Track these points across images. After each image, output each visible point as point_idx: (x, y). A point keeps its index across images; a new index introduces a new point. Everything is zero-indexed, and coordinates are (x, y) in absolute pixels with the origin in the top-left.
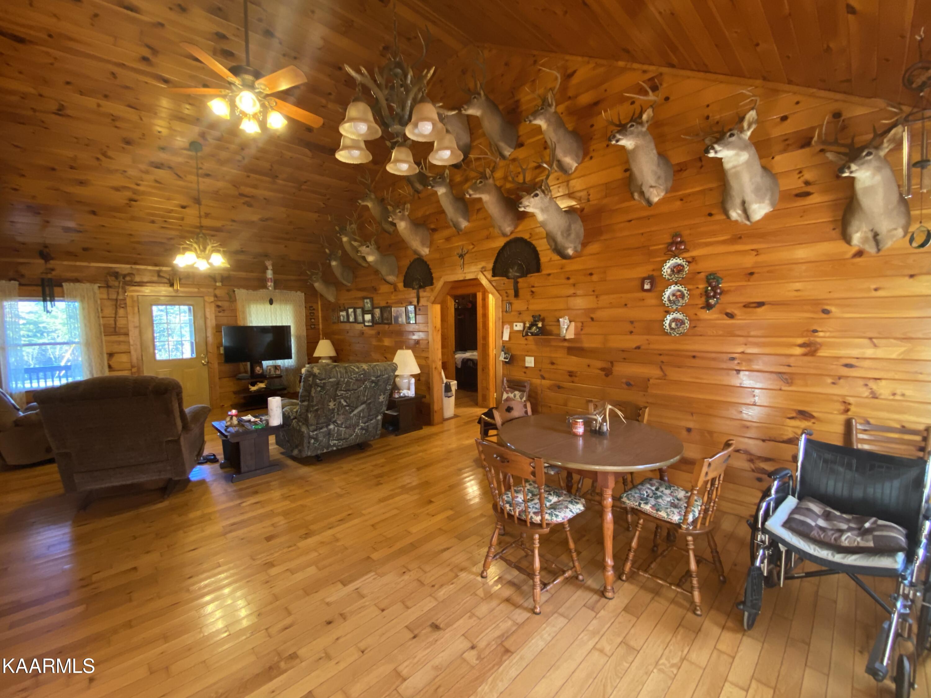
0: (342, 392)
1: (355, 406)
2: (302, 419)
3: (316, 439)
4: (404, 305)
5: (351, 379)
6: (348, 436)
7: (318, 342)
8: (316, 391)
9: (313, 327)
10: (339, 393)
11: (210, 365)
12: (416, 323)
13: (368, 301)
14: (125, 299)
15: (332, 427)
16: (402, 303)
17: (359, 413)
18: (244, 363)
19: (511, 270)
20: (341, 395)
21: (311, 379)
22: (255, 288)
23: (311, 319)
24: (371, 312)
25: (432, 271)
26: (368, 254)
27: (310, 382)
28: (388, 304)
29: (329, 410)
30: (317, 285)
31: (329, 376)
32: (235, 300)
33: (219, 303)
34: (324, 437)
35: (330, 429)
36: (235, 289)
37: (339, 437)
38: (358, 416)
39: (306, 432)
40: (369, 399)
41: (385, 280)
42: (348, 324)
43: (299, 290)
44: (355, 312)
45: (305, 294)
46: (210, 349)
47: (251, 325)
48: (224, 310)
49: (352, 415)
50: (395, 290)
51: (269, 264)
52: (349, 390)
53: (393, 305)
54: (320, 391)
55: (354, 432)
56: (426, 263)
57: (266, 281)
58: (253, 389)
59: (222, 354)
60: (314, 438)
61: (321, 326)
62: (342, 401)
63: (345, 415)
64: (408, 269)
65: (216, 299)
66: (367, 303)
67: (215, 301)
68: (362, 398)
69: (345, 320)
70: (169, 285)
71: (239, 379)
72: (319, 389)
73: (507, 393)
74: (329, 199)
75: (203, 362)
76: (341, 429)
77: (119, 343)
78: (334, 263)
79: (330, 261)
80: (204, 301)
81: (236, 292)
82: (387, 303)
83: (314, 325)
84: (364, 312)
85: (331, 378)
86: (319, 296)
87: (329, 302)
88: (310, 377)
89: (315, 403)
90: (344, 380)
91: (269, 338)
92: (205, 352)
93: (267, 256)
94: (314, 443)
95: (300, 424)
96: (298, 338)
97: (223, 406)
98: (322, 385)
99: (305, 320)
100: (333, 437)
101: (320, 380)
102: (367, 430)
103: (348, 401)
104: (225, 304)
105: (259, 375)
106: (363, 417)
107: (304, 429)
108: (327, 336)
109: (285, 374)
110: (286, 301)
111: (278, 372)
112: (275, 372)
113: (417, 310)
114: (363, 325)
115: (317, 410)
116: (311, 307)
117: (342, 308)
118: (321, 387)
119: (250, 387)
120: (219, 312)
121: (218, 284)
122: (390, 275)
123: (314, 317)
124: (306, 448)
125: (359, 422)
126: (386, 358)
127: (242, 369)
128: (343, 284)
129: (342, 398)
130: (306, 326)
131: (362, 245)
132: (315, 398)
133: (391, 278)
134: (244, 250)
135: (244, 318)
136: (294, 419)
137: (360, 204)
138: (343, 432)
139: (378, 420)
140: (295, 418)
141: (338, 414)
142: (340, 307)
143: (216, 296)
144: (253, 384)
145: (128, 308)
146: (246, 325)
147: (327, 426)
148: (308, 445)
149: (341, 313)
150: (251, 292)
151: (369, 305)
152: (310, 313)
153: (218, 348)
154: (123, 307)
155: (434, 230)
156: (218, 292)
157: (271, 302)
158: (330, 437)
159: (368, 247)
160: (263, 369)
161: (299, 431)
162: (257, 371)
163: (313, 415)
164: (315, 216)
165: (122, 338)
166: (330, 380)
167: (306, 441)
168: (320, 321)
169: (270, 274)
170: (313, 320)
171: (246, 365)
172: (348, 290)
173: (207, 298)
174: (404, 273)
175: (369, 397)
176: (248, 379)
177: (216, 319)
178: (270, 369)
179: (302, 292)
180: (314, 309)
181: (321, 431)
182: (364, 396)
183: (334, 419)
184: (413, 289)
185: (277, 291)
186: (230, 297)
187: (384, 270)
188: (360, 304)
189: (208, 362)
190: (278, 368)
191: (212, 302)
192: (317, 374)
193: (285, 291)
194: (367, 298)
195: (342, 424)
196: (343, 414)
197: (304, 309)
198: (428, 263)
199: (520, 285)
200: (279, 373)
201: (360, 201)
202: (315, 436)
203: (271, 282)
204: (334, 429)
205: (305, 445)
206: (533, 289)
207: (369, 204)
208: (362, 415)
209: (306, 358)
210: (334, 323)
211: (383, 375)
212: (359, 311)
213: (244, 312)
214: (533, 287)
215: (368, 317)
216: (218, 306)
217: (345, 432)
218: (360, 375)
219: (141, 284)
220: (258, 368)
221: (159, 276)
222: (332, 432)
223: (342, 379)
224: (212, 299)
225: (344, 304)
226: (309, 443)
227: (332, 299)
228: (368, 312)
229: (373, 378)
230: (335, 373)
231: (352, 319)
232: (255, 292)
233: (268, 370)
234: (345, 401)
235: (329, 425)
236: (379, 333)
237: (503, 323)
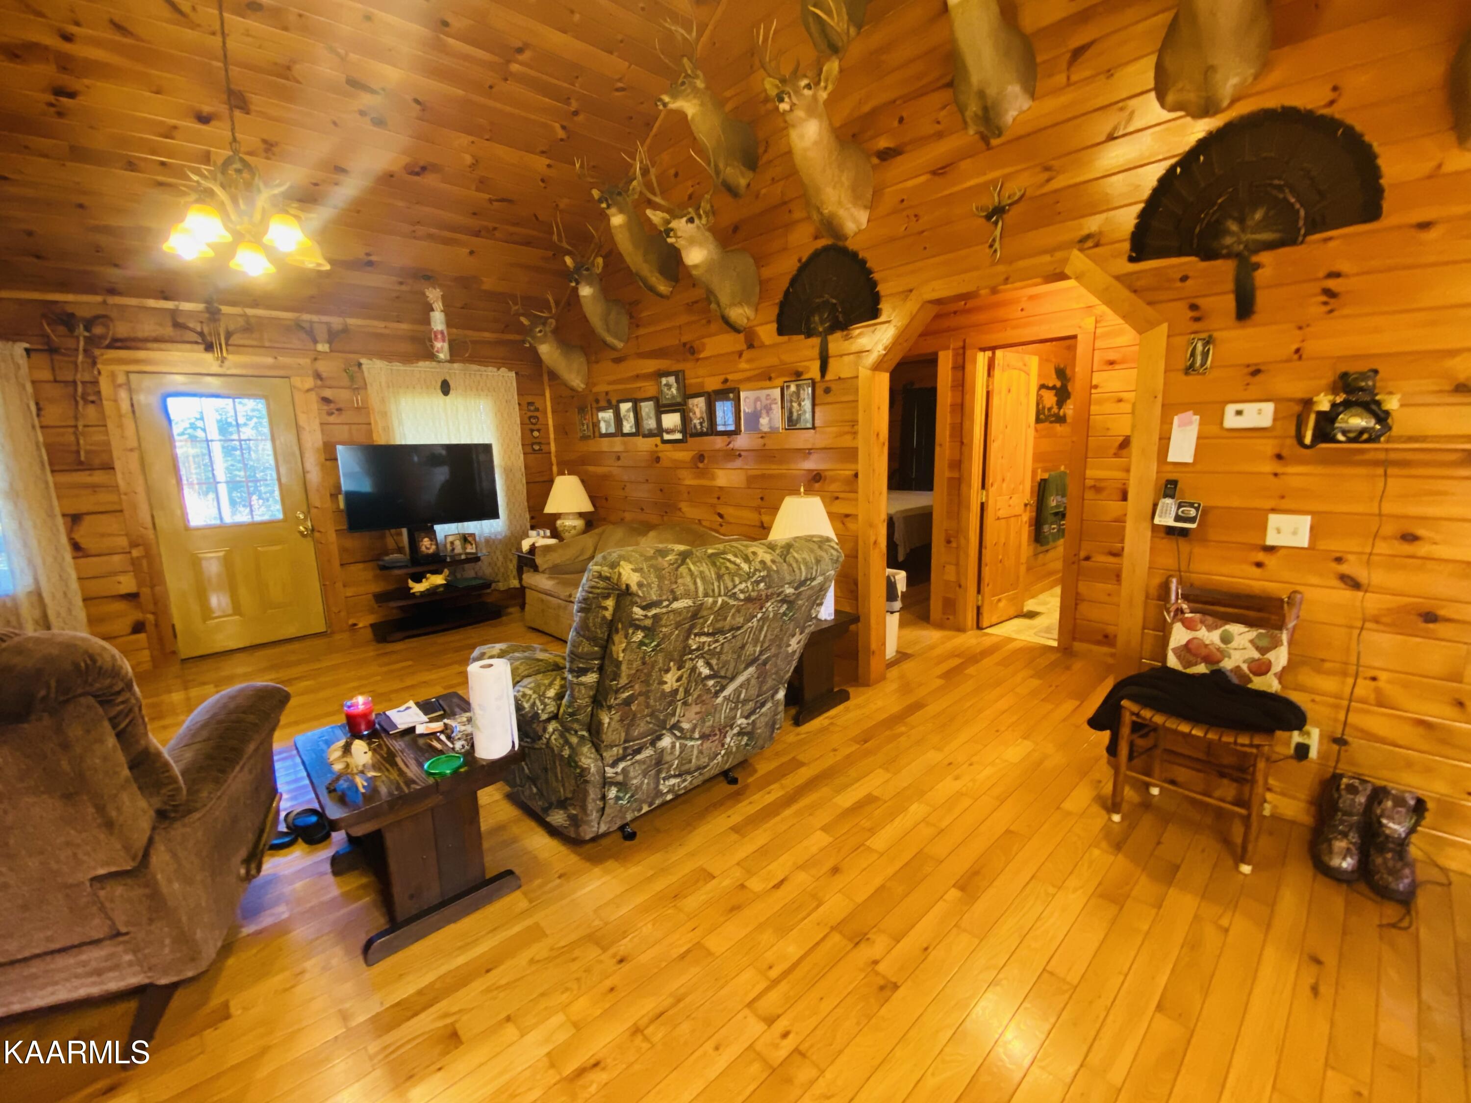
0: (704, 639)
1: (729, 675)
2: (576, 726)
3: (622, 786)
4: (779, 382)
5: (734, 596)
6: (706, 760)
7: (551, 482)
8: (629, 643)
9: (537, 447)
10: (693, 644)
11: (317, 534)
12: (814, 428)
13: (672, 380)
14: (96, 383)
15: (666, 742)
16: (770, 379)
17: (737, 691)
18: (393, 531)
19: (1234, 227)
20: (698, 649)
21: (610, 603)
22: (408, 358)
23: (532, 431)
24: (680, 407)
25: (876, 276)
26: (692, 241)
27: (608, 614)
28: (729, 385)
29: (664, 694)
30: (546, 350)
31: (672, 591)
32: (365, 387)
33: (328, 393)
34: (645, 774)
35: (663, 750)
36: (363, 361)
37: (686, 767)
38: (736, 701)
39: (593, 770)
40: (768, 649)
41: (726, 321)
42: (618, 439)
43: (504, 365)
44: (636, 411)
45: (517, 373)
46: (316, 501)
47: (403, 443)
48: (339, 410)
49: (719, 700)
50: (751, 346)
51: (434, 295)
52: (721, 632)
53: (741, 387)
54: (641, 643)
55: (723, 745)
56: (854, 255)
57: (430, 340)
58: (418, 588)
59: (342, 511)
60: (616, 784)
61: (553, 448)
62: (700, 663)
63: (703, 702)
64: (793, 281)
65: (319, 383)
66: (669, 386)
67: (316, 387)
68: (749, 649)
69: (612, 430)
70: (202, 347)
71: (384, 568)
72: (639, 635)
73: (1189, 625)
74: (576, 113)
75: (301, 528)
76: (690, 743)
77: (94, 488)
78: (585, 291)
79: (578, 283)
80: (292, 387)
81: (364, 367)
82: (726, 381)
83: (539, 444)
84: (661, 409)
85: (676, 599)
86: (546, 378)
87: (572, 389)
88: (607, 597)
89: (623, 681)
90: (715, 602)
91: (441, 474)
92: (305, 508)
93: (428, 277)
94: (617, 798)
95: (574, 740)
96: (508, 472)
97: (355, 625)
98: (648, 622)
99: (519, 434)
100: (669, 770)
101: (644, 608)
102: (750, 734)
103: (714, 662)
104: (342, 395)
105: (428, 555)
106: (746, 701)
107: (588, 759)
108: (569, 467)
109: (484, 551)
110: (478, 389)
111: (470, 549)
112: (464, 548)
113: (819, 391)
114: (657, 440)
115: (628, 702)
116: (530, 404)
117: (603, 403)
118: (644, 629)
119: (411, 584)
120: (330, 414)
121: (322, 347)
122: (740, 304)
123: (537, 427)
124: (594, 815)
125: (735, 717)
126: (721, 516)
127: (390, 542)
128: (605, 343)
129: (701, 656)
130: (523, 445)
131: (675, 216)
132: (624, 667)
133: (739, 314)
134: (373, 258)
135: (387, 429)
136: (549, 720)
137: (665, 105)
138: (695, 752)
139: (778, 701)
140: (555, 717)
141: (685, 704)
142: (597, 401)
143: (318, 376)
144: (418, 579)
145: (105, 402)
146: (392, 443)
147: (653, 743)
148: (600, 804)
149: (601, 415)
150: (398, 366)
151: (674, 391)
152: (530, 418)
153: (334, 496)
154: (93, 402)
155: (885, 155)
156: (323, 366)
157: (446, 388)
158: (659, 772)
159: (691, 220)
160: (437, 544)
161: (572, 762)
162: (423, 549)
163: (617, 717)
164: (540, 163)
165: (98, 477)
166: (676, 605)
167: (593, 793)
168: (552, 436)
169: (438, 321)
170: (536, 434)
171: (400, 534)
172: (618, 360)
173: (296, 381)
174: (779, 297)
175: (766, 645)
176: (406, 567)
177: (323, 431)
178: (452, 543)
179: (510, 370)
180: (537, 410)
181: (638, 757)
182: (756, 641)
183: (673, 720)
184: (809, 334)
185: (456, 365)
186: (352, 378)
187: (725, 291)
188: (650, 388)
189: (313, 530)
190: (470, 539)
191: (308, 390)
192: (634, 588)
193: (475, 367)
194: (667, 374)
195: (693, 730)
196: (699, 700)
197: (517, 407)
198: (861, 255)
199: (1261, 277)
200: (474, 551)
201: (666, 99)
202: (620, 778)
203: (444, 341)
204: (673, 746)
205: (593, 805)
206: (1331, 284)
207: (689, 107)
208: (742, 696)
209: (528, 516)
210: (585, 438)
211: (814, 579)
212: (647, 408)
213: (385, 414)
214: (1336, 275)
215: (671, 420)
216: (326, 400)
217: (701, 752)
218: (757, 583)
219: (128, 344)
220: (426, 542)
221: (177, 325)
222: (668, 758)
223: (710, 600)
224: (310, 382)
225: (607, 393)
226: (604, 798)
227: (577, 382)
228: (672, 408)
229: (789, 590)
230: (688, 580)
231: (628, 426)
232: (408, 368)
233: (449, 547)
234: (708, 664)
235: (659, 738)
236: (701, 457)
237: (1169, 410)
